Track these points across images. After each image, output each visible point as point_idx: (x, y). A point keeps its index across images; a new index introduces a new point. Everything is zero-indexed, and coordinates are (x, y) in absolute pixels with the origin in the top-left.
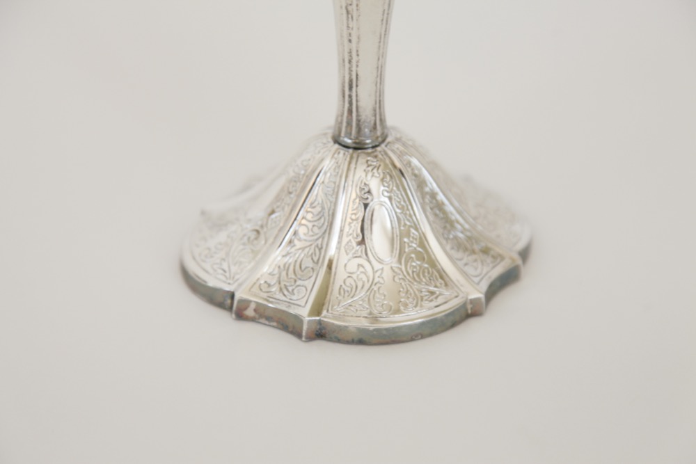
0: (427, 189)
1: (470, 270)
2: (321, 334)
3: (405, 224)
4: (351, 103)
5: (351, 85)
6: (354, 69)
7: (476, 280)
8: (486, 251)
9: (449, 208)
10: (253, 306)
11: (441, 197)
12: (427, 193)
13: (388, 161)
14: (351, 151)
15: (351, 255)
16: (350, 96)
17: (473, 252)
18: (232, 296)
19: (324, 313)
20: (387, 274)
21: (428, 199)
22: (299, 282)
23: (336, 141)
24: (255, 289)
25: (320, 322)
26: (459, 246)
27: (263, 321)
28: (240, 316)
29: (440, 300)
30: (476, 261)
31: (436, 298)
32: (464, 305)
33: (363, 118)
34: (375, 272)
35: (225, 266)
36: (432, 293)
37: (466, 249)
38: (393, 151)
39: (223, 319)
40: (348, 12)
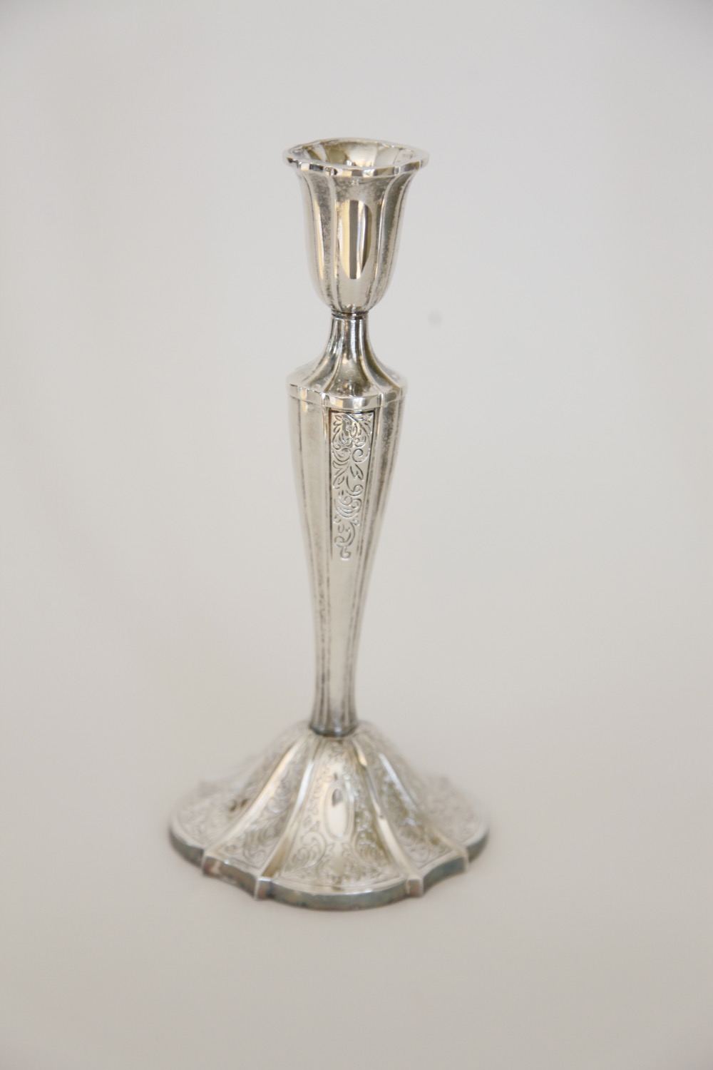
0: (387, 779)
1: (416, 856)
2: (271, 894)
3: (360, 807)
4: (323, 694)
5: (323, 678)
6: (326, 665)
7: (419, 864)
8: (435, 842)
9: (405, 798)
10: (217, 865)
11: (399, 786)
12: (385, 783)
13: (351, 749)
14: (321, 737)
15: (308, 829)
16: (323, 689)
17: (422, 840)
18: (201, 852)
19: (276, 875)
20: (338, 849)
21: (385, 788)
22: (261, 848)
23: (311, 727)
24: (222, 851)
25: (271, 884)
26: (410, 833)
27: (225, 878)
28: (207, 872)
29: (381, 877)
30: (423, 848)
31: (379, 875)
32: (402, 885)
33: (333, 708)
34: (326, 845)
35: (202, 827)
36: (374, 870)
37: (415, 836)
38: (359, 742)
39: (191, 874)
40: (322, 616)
